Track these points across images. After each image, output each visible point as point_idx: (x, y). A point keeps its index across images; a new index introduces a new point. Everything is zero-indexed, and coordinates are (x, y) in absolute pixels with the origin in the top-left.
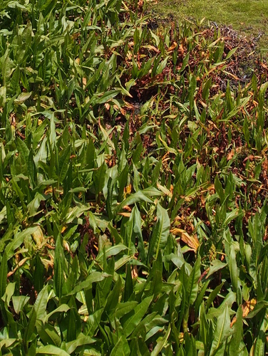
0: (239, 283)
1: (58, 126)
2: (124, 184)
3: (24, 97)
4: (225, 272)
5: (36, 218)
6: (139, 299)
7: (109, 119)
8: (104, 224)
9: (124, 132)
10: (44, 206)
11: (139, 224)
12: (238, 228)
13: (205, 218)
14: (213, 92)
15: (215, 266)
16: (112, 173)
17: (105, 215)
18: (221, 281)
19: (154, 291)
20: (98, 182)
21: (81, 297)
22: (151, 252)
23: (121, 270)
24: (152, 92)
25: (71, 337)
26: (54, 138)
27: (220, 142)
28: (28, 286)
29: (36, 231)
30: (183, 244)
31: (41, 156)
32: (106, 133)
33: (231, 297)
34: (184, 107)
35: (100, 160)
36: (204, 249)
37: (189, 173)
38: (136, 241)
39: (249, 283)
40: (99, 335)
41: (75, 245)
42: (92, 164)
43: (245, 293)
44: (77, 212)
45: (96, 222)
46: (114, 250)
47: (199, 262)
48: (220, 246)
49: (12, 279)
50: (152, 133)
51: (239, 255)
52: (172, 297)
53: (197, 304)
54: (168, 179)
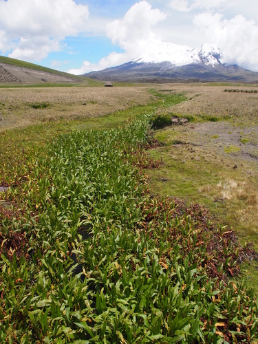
0: (181, 279)
1: (122, 230)
2: (143, 248)
3: (111, 221)
4: (176, 276)
5: (116, 259)
6: (149, 284)
7: (138, 227)
8: (137, 261)
9: (143, 231)
10: (118, 255)
11: (149, 260)
12: (180, 262)
13: (170, 259)
14: (172, 218)
15: (173, 274)
16: (140, 244)
17: (138, 258)
18: (175, 278)
19: (154, 281)
20: (135, 248)
21: (131, 284)
22: (153, 269)
23: (143, 275)
24: (152, 218)
25: (128, 296)
26: (121, 233)
27: (174, 234)
28: (114, 280)
29: (116, 263)
30: (163, 267)
31: (117, 239)
32: (138, 231)
33: (178, 284)
34: (162, 223)
35: (136, 240)
36: (170, 268)
37: (164, 244)
38: (148, 266)
39: (184, 279)
40: (136, 296)
41: (128, 267)
42: (133, 242)
43: (183, 282)
44: (128, 257)
45: (135, 260)
46: (141, 269)
47: (168, 272)
48: (174, 267)
49: (108, 278)
50: (152, 232)
51: (181, 270)
52: (160, 284)
53: (167, 286)
54: (158, 246)
